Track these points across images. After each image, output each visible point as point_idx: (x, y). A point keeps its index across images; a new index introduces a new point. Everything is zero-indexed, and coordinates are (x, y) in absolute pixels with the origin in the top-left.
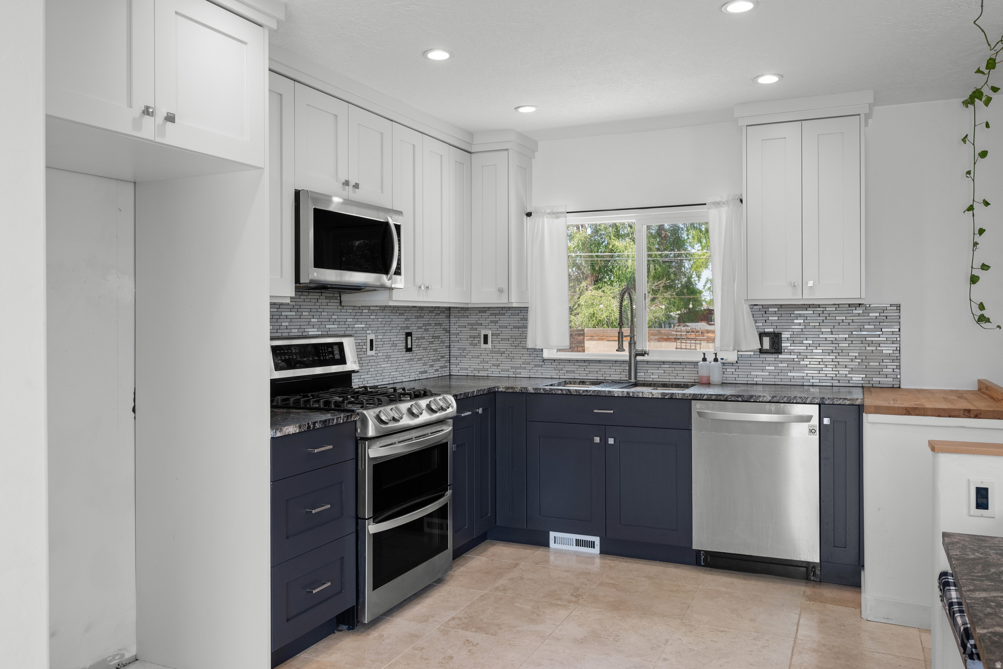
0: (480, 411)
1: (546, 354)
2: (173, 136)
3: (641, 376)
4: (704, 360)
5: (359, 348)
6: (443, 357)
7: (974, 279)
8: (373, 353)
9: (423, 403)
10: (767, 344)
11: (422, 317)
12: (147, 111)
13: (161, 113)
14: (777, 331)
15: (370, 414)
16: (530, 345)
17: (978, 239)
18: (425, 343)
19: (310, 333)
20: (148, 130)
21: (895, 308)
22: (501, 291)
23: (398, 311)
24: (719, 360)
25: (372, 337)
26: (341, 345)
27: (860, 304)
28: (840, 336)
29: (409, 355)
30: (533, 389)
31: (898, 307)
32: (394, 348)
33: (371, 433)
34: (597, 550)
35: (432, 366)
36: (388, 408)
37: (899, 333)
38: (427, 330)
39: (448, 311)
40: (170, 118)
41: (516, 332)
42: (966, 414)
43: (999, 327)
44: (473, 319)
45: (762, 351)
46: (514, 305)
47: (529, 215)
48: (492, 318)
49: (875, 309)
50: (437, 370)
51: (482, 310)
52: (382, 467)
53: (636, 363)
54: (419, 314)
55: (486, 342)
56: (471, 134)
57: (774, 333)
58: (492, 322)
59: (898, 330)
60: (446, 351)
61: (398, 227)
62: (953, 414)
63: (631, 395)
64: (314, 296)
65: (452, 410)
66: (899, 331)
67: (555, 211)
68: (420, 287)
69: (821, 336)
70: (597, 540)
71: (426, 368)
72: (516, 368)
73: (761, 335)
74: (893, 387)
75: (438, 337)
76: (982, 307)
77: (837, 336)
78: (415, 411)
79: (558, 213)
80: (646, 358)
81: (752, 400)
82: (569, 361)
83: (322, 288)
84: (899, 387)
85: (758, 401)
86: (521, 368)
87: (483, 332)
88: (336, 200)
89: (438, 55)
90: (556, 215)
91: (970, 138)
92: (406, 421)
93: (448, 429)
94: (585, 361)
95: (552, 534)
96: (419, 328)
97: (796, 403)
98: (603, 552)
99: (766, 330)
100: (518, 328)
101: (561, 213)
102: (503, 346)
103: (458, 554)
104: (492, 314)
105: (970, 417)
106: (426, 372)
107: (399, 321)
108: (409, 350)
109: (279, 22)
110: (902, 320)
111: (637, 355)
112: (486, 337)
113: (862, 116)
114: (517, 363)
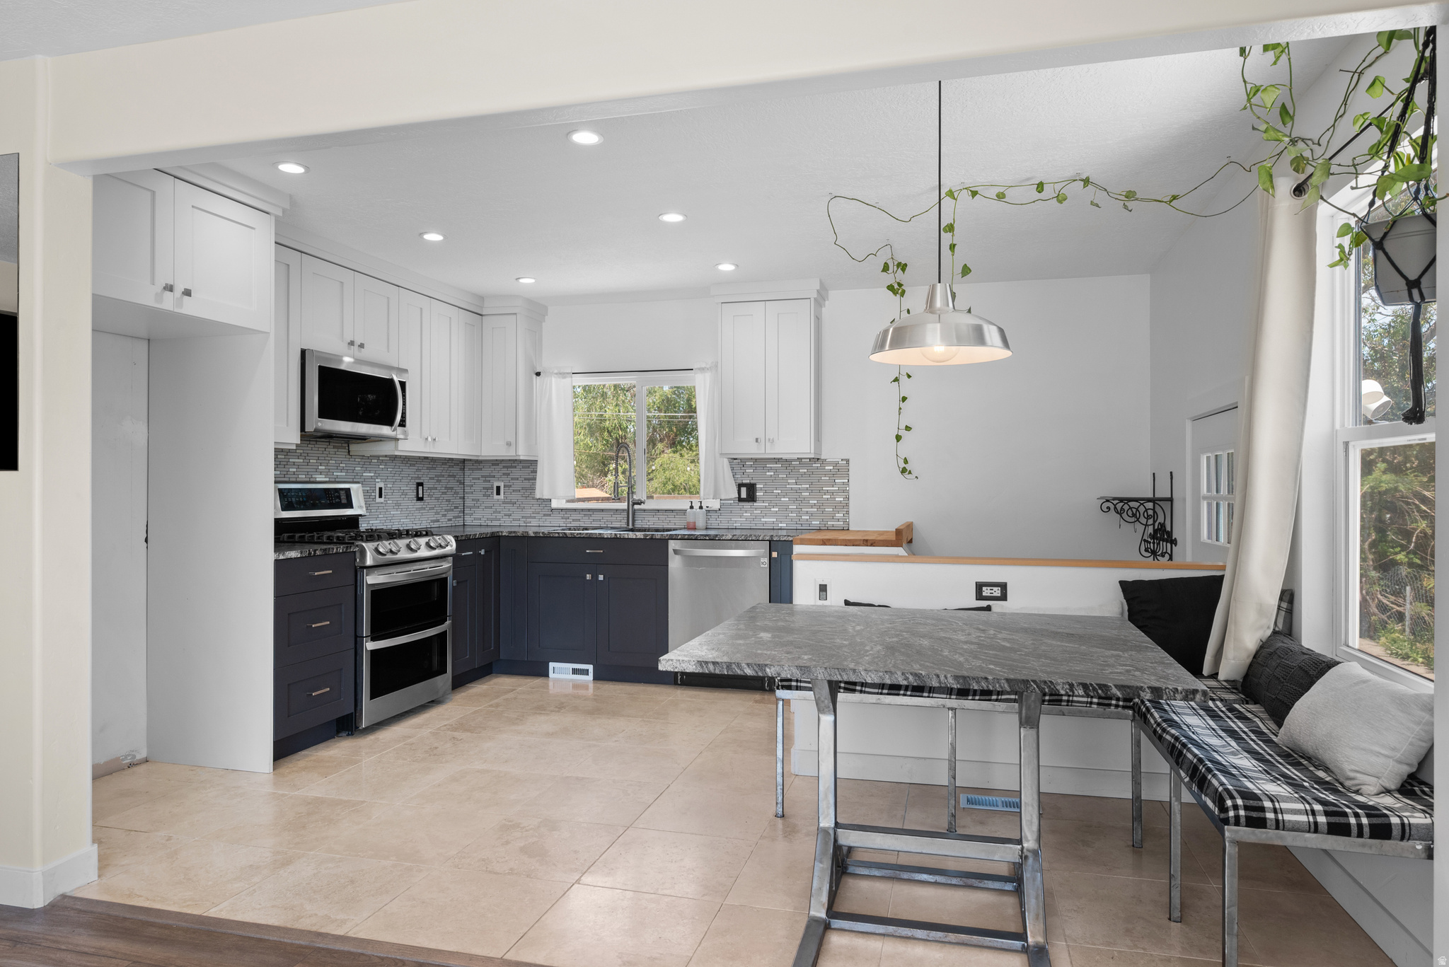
0: (482, 552)
1: (555, 504)
2: (190, 308)
3: (639, 524)
4: (692, 507)
5: (367, 495)
6: (456, 507)
7: (898, 438)
8: (382, 500)
9: (422, 541)
10: (744, 495)
11: (435, 469)
12: (170, 288)
13: (179, 289)
14: (752, 482)
15: (369, 547)
16: (538, 496)
17: (902, 405)
18: (437, 494)
19: (317, 479)
20: (169, 303)
21: (845, 462)
22: (509, 444)
23: (409, 462)
24: (704, 507)
25: (382, 485)
26: (348, 491)
27: (818, 459)
28: (803, 487)
29: (419, 504)
30: (534, 533)
31: (848, 461)
32: (404, 496)
33: (369, 562)
34: (590, 677)
35: (444, 516)
36: (386, 543)
37: (848, 484)
38: (439, 481)
39: (462, 463)
40: (187, 293)
41: (527, 484)
42: (865, 543)
43: (917, 477)
44: (486, 472)
45: (740, 500)
46: (522, 458)
47: (538, 374)
48: (505, 471)
49: (830, 463)
50: (450, 520)
51: (496, 463)
52: (380, 594)
53: (634, 511)
54: (431, 466)
55: (498, 493)
56: (481, 298)
57: (750, 484)
58: (504, 474)
59: (847, 481)
60: (461, 501)
61: (403, 384)
62: (856, 543)
63: (618, 536)
64: (322, 445)
65: (452, 547)
67: (562, 371)
68: (427, 439)
69: (787, 486)
70: (590, 667)
71: (439, 517)
72: (526, 517)
73: (740, 486)
74: (843, 529)
75: (452, 488)
76: (906, 461)
77: (800, 486)
78: (413, 546)
79: (564, 373)
80: (642, 506)
81: (716, 539)
82: (575, 510)
83: (329, 437)
84: (848, 529)
85: (721, 539)
86: (531, 517)
87: (496, 484)
89: (433, 237)
90: (563, 375)
92: (404, 555)
93: (447, 565)
94: (589, 510)
95: (552, 665)
96: (431, 478)
97: (752, 540)
98: (596, 678)
99: (744, 481)
100: (529, 479)
101: (568, 373)
102: (515, 497)
103: (459, 682)
104: (504, 467)
105: (867, 546)
106: (438, 521)
107: (409, 471)
108: (420, 499)
109: (284, 211)
110: (850, 473)
111: (634, 504)
112: (498, 488)
113: (812, 300)
114: (528, 512)
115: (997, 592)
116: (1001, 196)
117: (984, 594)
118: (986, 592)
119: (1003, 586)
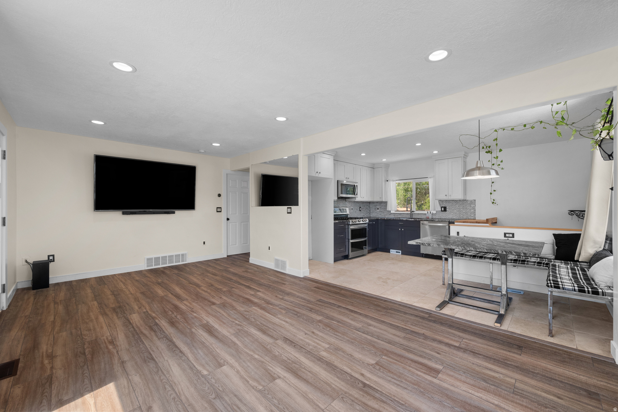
0: (374, 223)
1: (392, 212)
2: (320, 175)
3: (413, 217)
4: (428, 213)
5: (349, 210)
6: (369, 213)
7: (491, 194)
8: (352, 211)
9: (361, 220)
10: (443, 210)
11: (363, 204)
12: (317, 172)
13: (319, 172)
14: (445, 206)
15: (351, 221)
16: (388, 210)
17: (492, 184)
18: (364, 210)
20: (317, 175)
22: (380, 198)
23: (358, 203)
24: (431, 213)
25: (352, 208)
26: (346, 209)
27: (465, 200)
29: (360, 212)
30: (386, 219)
31: (475, 200)
32: (357, 210)
33: (351, 224)
34: (400, 254)
35: (366, 214)
36: (354, 220)
37: (475, 207)
38: (364, 207)
39: (370, 202)
40: (320, 173)
41: (385, 207)
43: (497, 205)
44: (375, 204)
45: (442, 211)
46: (384, 201)
47: (387, 181)
48: (380, 204)
49: (469, 201)
51: (377, 202)
52: (353, 231)
53: (412, 214)
55: (378, 209)
56: (374, 164)
60: (369, 211)
61: (357, 186)
63: (408, 220)
64: (341, 199)
65: (367, 221)
67: (393, 180)
68: (362, 197)
69: (456, 207)
70: (400, 251)
71: (364, 215)
73: (442, 207)
75: (367, 208)
76: (494, 200)
77: (460, 207)
78: (359, 221)
80: (414, 213)
82: (397, 213)
83: (342, 198)
84: (475, 219)
85: (435, 221)
86: (386, 215)
87: (377, 207)
88: (345, 181)
89: (363, 155)
90: (394, 181)
92: (358, 223)
93: (366, 225)
94: (400, 213)
95: (391, 250)
97: (444, 221)
98: (402, 254)
100: (385, 206)
102: (382, 210)
103: (370, 252)
105: (477, 223)
107: (358, 205)
108: (360, 211)
109: (335, 154)
110: (476, 203)
111: (412, 212)
112: (378, 208)
113: (462, 157)
114: (385, 214)
115: (511, 235)
116: (512, 129)
117: (507, 236)
118: (507, 235)
119: (513, 234)
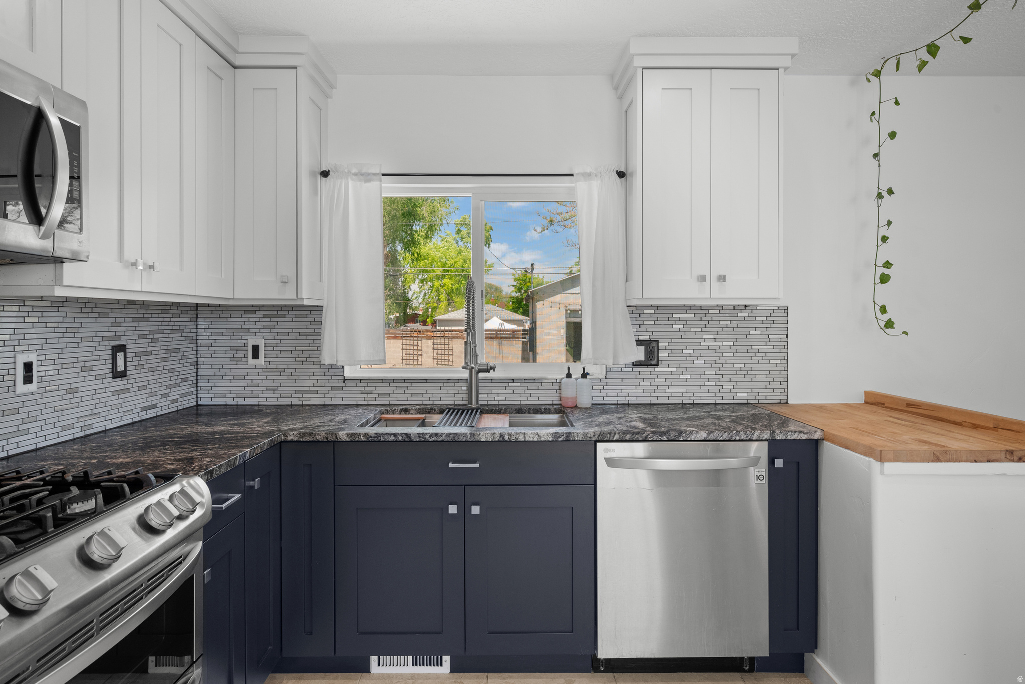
0: (257, 484)
1: (349, 373)
4: (569, 375)
6: (184, 380)
10: (641, 355)
11: (147, 320)
14: (653, 338)
16: (327, 360)
18: (152, 361)
21: (783, 311)
22: (284, 280)
23: (95, 310)
24: (587, 375)
25: (30, 357)
27: (746, 306)
28: (724, 344)
29: (119, 383)
30: (348, 435)
31: (786, 309)
32: (86, 374)
34: (447, 669)
35: (165, 396)
37: (786, 340)
38: (155, 340)
39: (195, 310)
41: (303, 342)
42: (1008, 457)
43: (906, 333)
44: (236, 322)
45: (635, 364)
46: (306, 302)
47: (325, 174)
48: (266, 321)
49: (762, 312)
50: (174, 401)
51: (250, 309)
53: (480, 381)
54: (141, 316)
55: (256, 355)
56: (235, 34)
57: (650, 341)
58: (264, 327)
59: (785, 336)
60: (192, 370)
61: (71, 128)
62: (993, 457)
63: (507, 438)
66: (787, 337)
67: (364, 171)
68: (134, 264)
69: (703, 344)
71: (154, 400)
72: (303, 392)
73: (637, 344)
74: (780, 403)
75: (177, 350)
76: (883, 310)
77: (720, 344)
79: (369, 174)
80: (492, 374)
81: (681, 439)
82: (383, 380)
84: (787, 403)
85: (689, 439)
86: (311, 392)
87: (252, 342)
90: (366, 177)
91: (877, 116)
92: (66, 595)
93: (194, 552)
94: (405, 380)
95: (375, 659)
96: (141, 337)
98: (455, 670)
99: (643, 337)
100: (307, 335)
101: (375, 174)
102: (284, 360)
104: (265, 316)
106: (154, 407)
107: (101, 327)
108: (117, 375)
110: (790, 326)
111: (480, 371)
112: (256, 349)
113: (781, 71)
114: (307, 384)
